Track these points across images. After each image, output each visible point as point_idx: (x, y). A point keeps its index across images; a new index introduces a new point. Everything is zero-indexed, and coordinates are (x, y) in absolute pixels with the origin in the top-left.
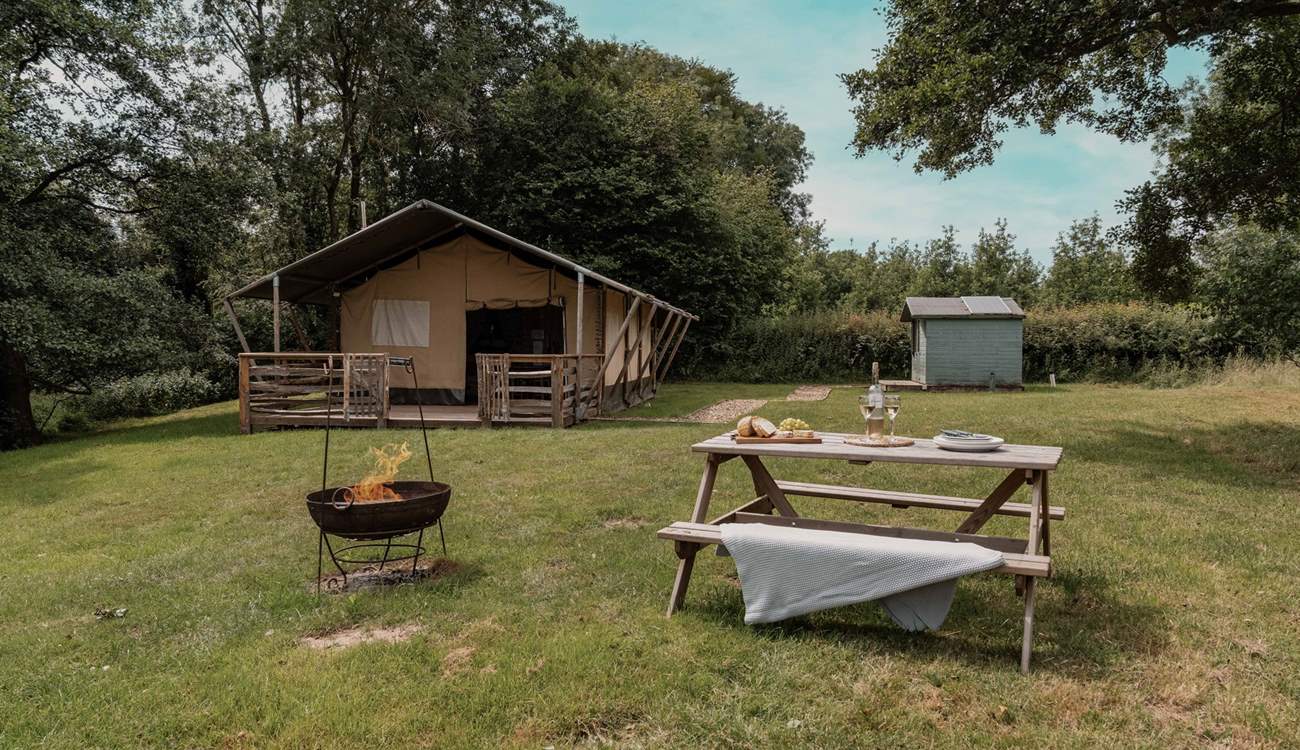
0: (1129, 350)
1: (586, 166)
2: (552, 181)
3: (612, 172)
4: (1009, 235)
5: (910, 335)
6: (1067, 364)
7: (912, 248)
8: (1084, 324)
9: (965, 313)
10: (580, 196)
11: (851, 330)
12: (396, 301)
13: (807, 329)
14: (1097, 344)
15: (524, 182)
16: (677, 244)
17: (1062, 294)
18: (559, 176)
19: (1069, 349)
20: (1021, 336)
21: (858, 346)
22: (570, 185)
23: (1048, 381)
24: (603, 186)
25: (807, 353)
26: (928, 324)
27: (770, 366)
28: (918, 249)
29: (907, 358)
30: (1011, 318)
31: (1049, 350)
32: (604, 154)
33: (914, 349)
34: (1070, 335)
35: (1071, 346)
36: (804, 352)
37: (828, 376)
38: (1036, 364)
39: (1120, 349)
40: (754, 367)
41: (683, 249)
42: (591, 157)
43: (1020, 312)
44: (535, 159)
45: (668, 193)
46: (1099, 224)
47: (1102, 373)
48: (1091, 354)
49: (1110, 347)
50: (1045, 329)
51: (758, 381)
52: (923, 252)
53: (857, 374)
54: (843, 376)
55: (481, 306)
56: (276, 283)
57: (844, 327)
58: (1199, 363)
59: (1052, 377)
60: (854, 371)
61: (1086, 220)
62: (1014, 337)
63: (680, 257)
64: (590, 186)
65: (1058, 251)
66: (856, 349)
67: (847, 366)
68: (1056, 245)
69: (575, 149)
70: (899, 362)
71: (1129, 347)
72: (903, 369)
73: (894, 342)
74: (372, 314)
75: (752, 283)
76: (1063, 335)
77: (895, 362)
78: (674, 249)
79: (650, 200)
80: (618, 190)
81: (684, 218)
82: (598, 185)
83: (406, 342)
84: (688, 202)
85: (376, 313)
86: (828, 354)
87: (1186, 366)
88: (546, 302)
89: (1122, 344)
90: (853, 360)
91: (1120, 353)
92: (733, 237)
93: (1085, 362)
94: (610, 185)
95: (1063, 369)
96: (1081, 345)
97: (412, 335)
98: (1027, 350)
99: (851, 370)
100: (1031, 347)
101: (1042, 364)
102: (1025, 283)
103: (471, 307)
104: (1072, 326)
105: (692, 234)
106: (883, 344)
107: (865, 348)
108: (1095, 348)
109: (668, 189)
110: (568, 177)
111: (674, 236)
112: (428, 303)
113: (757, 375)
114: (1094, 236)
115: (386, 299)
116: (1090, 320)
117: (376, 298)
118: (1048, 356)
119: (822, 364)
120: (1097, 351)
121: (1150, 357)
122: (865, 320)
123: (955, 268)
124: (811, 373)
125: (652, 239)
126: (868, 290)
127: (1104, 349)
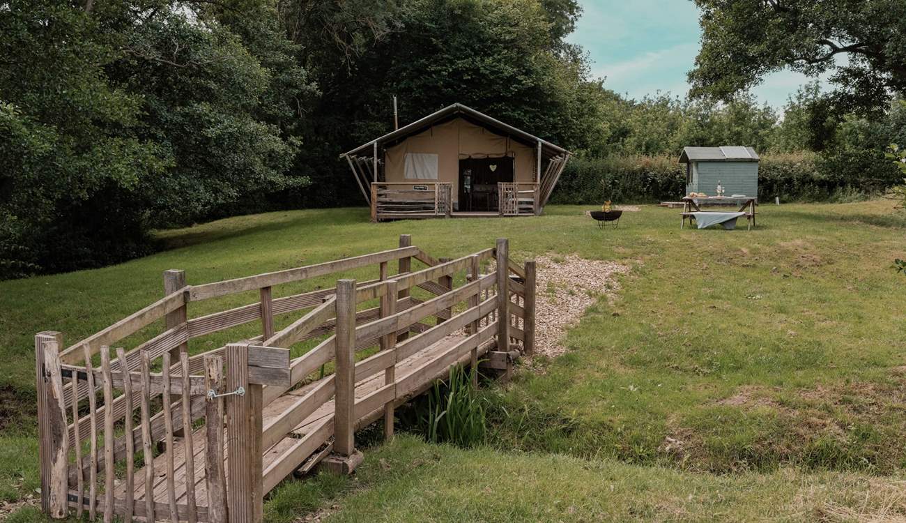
0: (828, 182)
1: (470, 56)
2: (446, 66)
3: (489, 60)
4: (752, 95)
5: (684, 172)
6: (787, 191)
7: (673, 98)
8: (799, 164)
9: (723, 158)
10: (467, 77)
11: (643, 169)
12: (419, 155)
13: (613, 167)
14: (807, 178)
15: (427, 66)
16: (528, 109)
17: (789, 141)
18: (452, 63)
19: (789, 181)
20: (757, 172)
21: (649, 179)
22: (460, 69)
23: (775, 202)
24: (482, 70)
25: (613, 183)
26: (700, 165)
27: (588, 193)
28: (679, 99)
29: (681, 187)
30: (751, 161)
31: (776, 181)
32: (481, 47)
33: (688, 182)
34: (790, 171)
35: (791, 179)
36: (611, 184)
37: (628, 200)
38: (768, 191)
39: (822, 180)
40: (577, 194)
41: (532, 112)
42: (473, 49)
43: (756, 157)
44: (436, 50)
45: (523, 74)
46: (820, 84)
47: (810, 197)
48: (803, 184)
49: (815, 180)
50: (774, 168)
51: (580, 203)
52: (683, 102)
53: (647, 198)
54: (638, 200)
55: (468, 157)
56: (375, 146)
57: (639, 166)
58: (871, 189)
59: (777, 199)
60: (646, 196)
61: (810, 82)
62: (753, 173)
63: (530, 118)
64: (472, 70)
65: (787, 108)
66: (647, 181)
67: (641, 193)
68: (786, 104)
69: (464, 44)
70: (675, 190)
71: (828, 179)
72: (678, 195)
73: (673, 176)
74: (404, 161)
75: (576, 135)
76: (786, 171)
77: (673, 190)
78: (526, 112)
79: (512, 79)
80: (492, 73)
81: (535, 92)
82: (479, 69)
83: (424, 176)
84: (538, 80)
85: (407, 160)
86: (628, 185)
87: (863, 192)
88: (504, 155)
89: (823, 177)
90: (645, 189)
91: (822, 183)
92: (565, 104)
93: (799, 190)
94: (487, 69)
95: (785, 193)
96: (797, 178)
97: (428, 171)
98: (761, 181)
99: (644, 196)
100: (765, 180)
101: (771, 191)
102: (764, 128)
103: (462, 157)
104: (792, 165)
105: (539, 103)
106: (665, 178)
107: (653, 180)
108: (805, 180)
109: (524, 71)
110: (460, 63)
111: (526, 103)
112: (437, 155)
113: (580, 199)
114: (816, 94)
115: (412, 152)
116: (804, 162)
117: (406, 152)
118: (775, 185)
119: (624, 191)
120: (807, 182)
121: (841, 186)
122: (653, 161)
123: (711, 120)
124: (617, 198)
125: (511, 105)
126: (646, 136)
127: (812, 180)
